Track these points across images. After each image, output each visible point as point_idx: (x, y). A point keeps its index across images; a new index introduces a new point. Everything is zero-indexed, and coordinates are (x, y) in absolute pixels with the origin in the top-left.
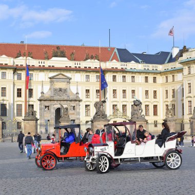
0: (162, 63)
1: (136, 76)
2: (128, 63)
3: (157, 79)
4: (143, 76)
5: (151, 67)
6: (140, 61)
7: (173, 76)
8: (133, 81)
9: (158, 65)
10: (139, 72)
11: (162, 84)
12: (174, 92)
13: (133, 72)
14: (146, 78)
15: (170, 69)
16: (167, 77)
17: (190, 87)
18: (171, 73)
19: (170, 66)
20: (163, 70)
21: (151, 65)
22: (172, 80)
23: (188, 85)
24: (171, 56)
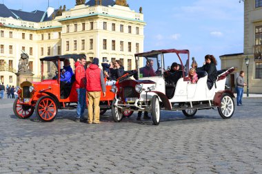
0: (38, 21)
1: (14, 32)
2: (6, 19)
3: (33, 36)
4: (21, 32)
5: (28, 24)
6: (18, 17)
7: (49, 34)
8: (11, 37)
9: (35, 23)
10: (16, 28)
11: (38, 42)
12: (49, 50)
13: (11, 28)
14: (23, 34)
15: (46, 27)
16: (43, 35)
17: (68, 45)
18: (47, 31)
19: (46, 24)
20: (39, 28)
21: (28, 22)
22: (47, 38)
23: (66, 43)
24: (47, 15)
